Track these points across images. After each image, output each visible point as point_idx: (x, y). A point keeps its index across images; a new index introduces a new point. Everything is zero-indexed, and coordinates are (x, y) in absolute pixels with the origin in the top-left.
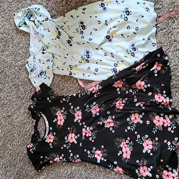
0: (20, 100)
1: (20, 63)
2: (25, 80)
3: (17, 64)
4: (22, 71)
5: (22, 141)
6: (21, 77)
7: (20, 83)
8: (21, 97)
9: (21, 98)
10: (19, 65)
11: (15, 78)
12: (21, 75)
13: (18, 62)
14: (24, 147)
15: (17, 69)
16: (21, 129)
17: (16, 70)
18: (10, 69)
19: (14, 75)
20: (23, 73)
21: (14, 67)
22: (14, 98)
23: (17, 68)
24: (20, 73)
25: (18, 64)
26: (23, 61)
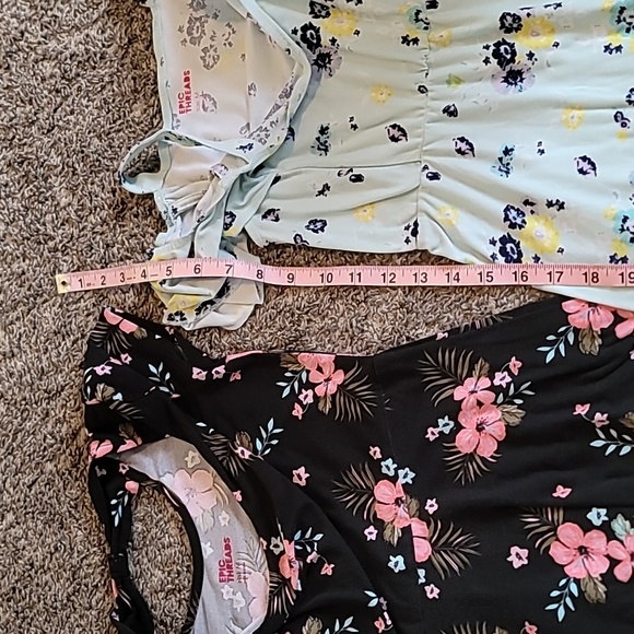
0: (46, 253)
1: (73, 43)
2: (92, 148)
3: (52, 44)
4: (79, 89)
5: (25, 489)
6: (68, 122)
7: (55, 160)
8: (52, 238)
9: (51, 244)
10: (67, 53)
11: (33, 123)
12: (72, 112)
13: (65, 38)
14: (31, 525)
15: (52, 76)
16: (24, 420)
17: (43, 80)
18: (8, 68)
19: (29, 107)
20: (84, 102)
21: (36, 62)
22: (8, 239)
23: (48, 68)
24: (66, 98)
25: (60, 47)
26: (93, 33)
